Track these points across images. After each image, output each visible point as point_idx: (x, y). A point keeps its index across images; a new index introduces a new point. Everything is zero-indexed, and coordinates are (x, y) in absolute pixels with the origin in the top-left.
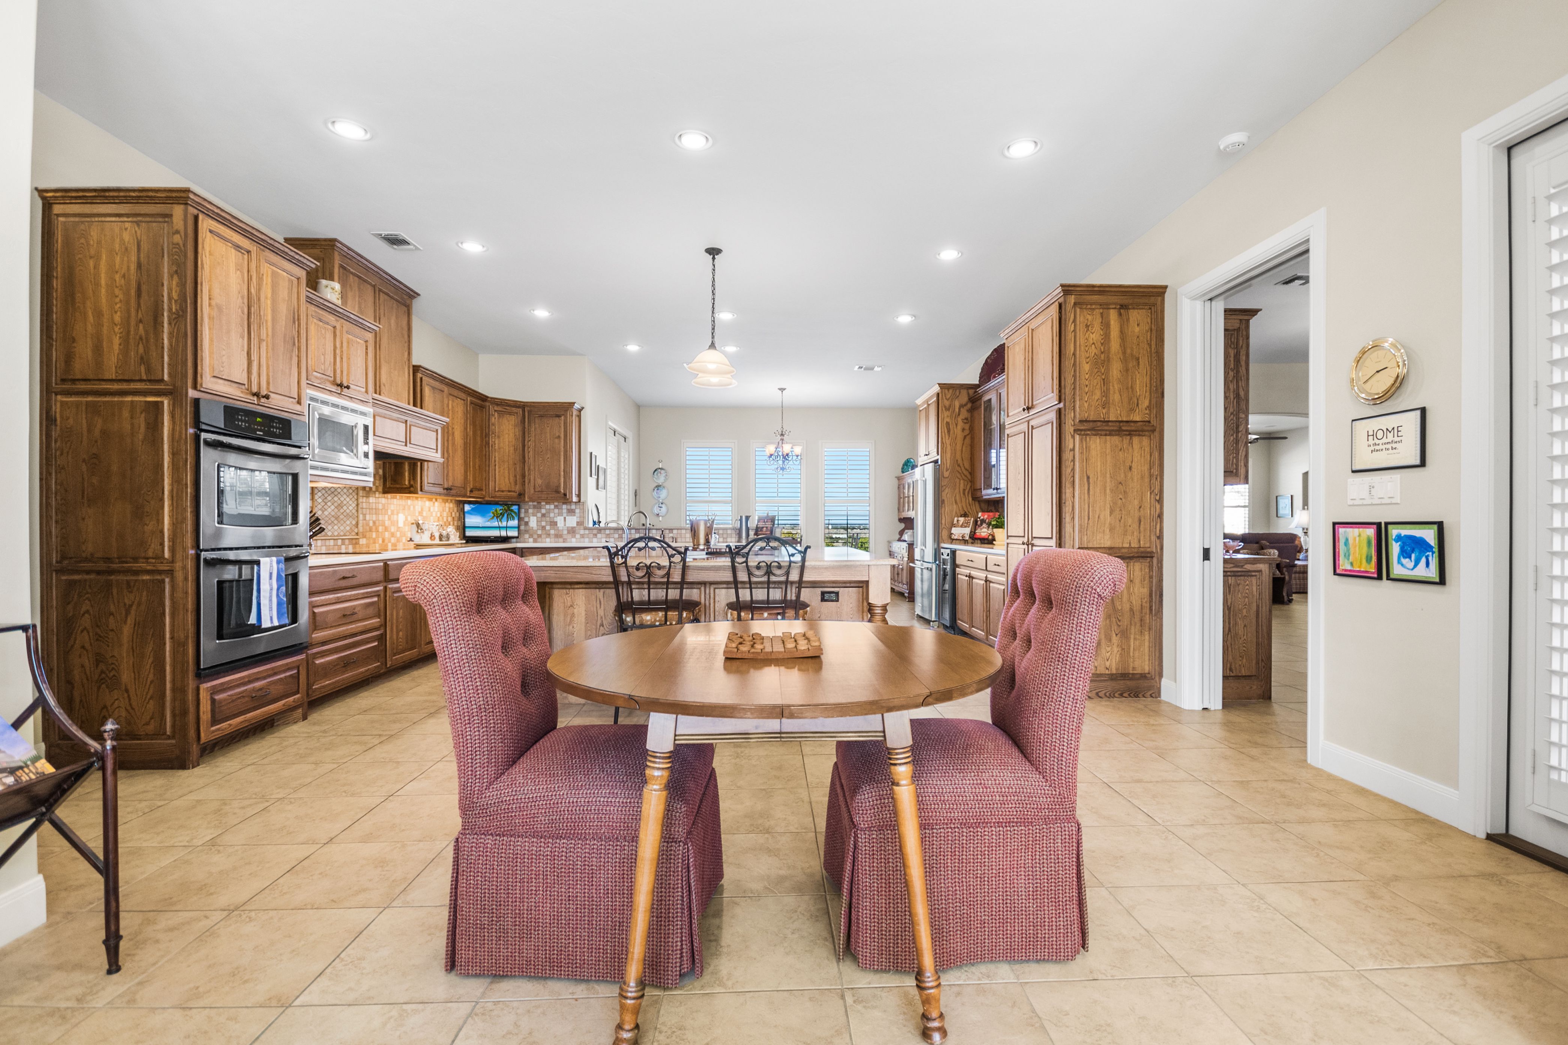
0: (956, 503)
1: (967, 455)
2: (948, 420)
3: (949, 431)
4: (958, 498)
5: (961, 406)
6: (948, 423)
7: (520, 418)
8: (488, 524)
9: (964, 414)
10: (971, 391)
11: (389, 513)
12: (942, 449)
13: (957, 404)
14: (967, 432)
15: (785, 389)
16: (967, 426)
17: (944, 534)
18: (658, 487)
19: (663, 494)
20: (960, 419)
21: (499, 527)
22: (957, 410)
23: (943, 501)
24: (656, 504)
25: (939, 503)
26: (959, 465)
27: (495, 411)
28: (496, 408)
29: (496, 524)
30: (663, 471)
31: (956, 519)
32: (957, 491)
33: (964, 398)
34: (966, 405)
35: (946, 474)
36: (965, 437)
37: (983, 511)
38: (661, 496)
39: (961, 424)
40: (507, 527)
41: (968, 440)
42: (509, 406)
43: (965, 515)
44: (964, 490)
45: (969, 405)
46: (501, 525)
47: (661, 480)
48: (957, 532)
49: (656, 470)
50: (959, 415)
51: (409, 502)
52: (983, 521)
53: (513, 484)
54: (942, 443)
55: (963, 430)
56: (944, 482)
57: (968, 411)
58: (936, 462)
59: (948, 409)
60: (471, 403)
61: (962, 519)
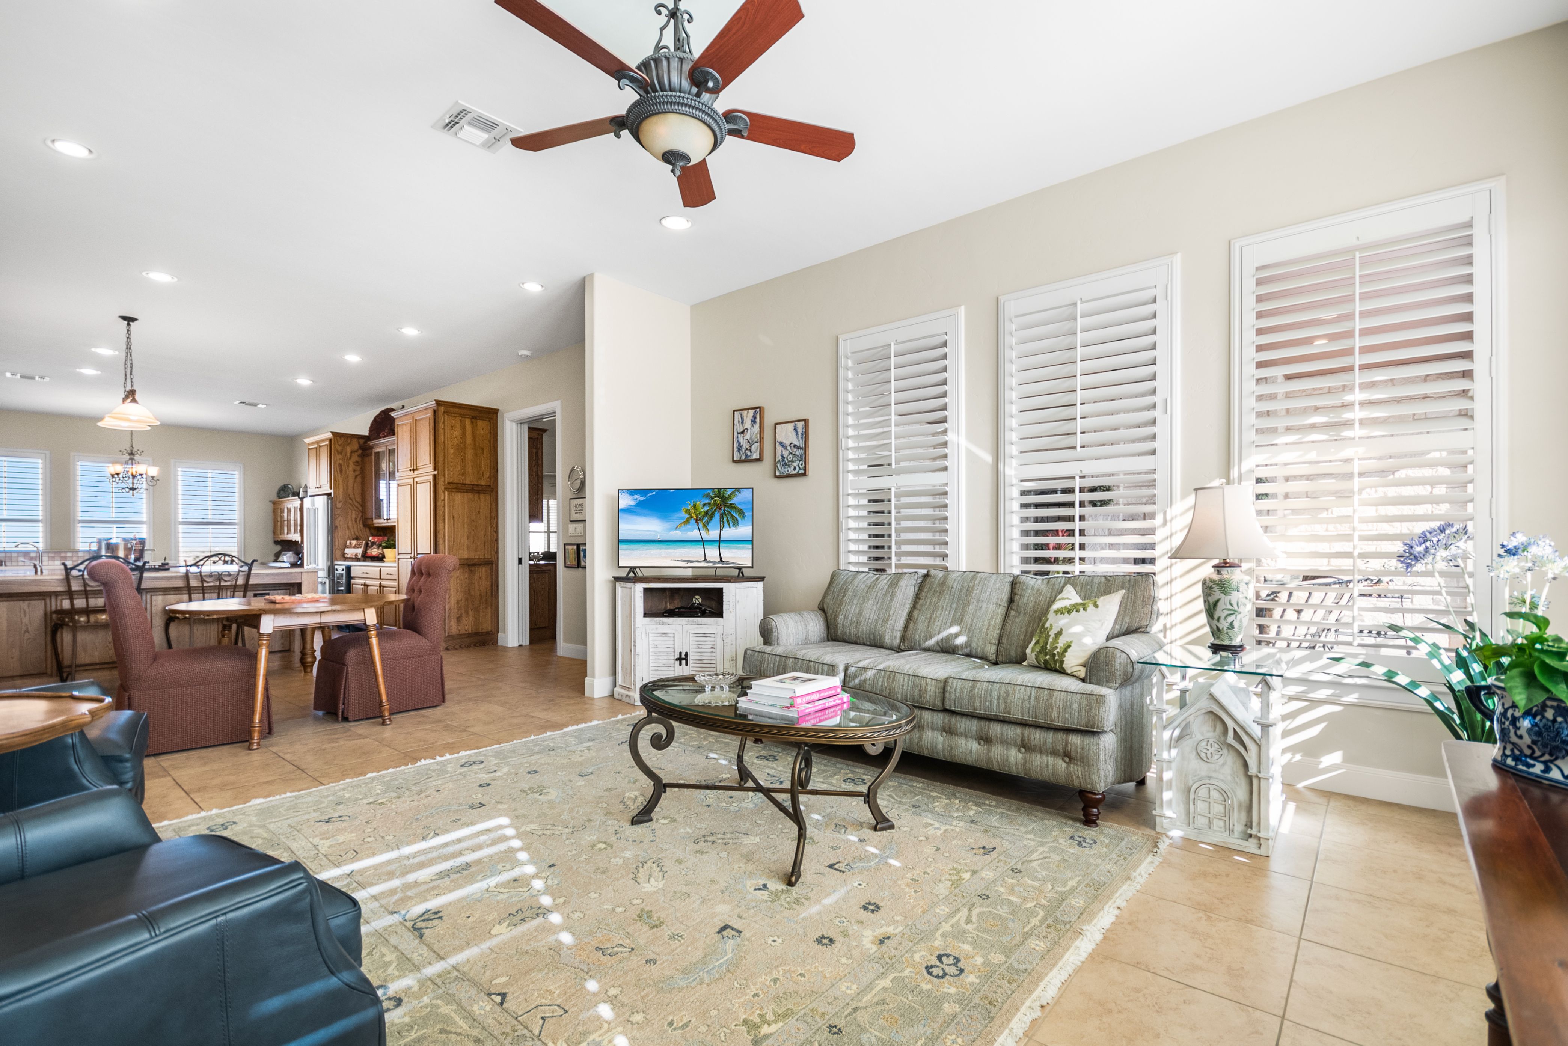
0: (349, 528)
1: (358, 490)
2: (341, 462)
3: (341, 471)
4: (350, 524)
5: (352, 452)
6: (340, 465)
9: (355, 458)
10: (362, 441)
12: (335, 485)
13: (349, 449)
14: (358, 473)
16: (358, 468)
17: (338, 553)
20: (351, 462)
22: (348, 454)
23: (336, 527)
25: (332, 529)
26: (351, 499)
31: (348, 542)
32: (349, 519)
33: (356, 446)
34: (356, 451)
35: (339, 505)
36: (356, 477)
37: (373, 535)
39: (352, 466)
41: (359, 479)
43: (357, 539)
44: (356, 519)
45: (360, 452)
48: (349, 552)
50: (350, 458)
52: (373, 543)
54: (335, 480)
55: (354, 471)
56: (338, 512)
57: (359, 456)
58: (329, 495)
59: (340, 453)
61: (354, 542)
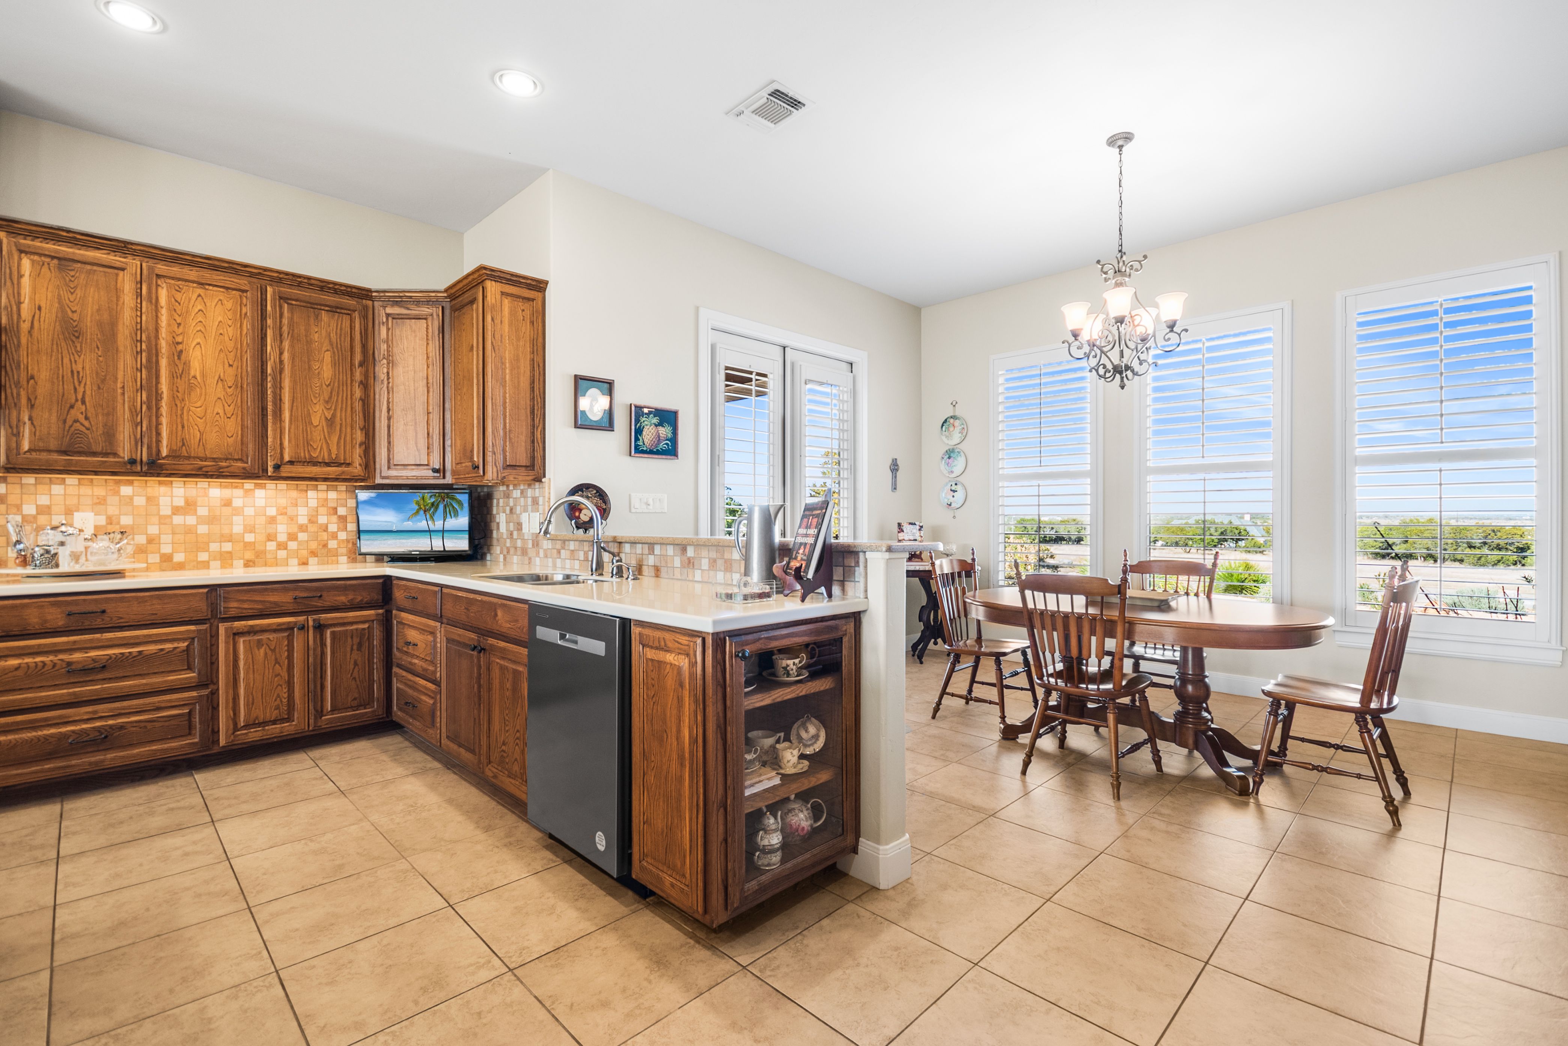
7: (436, 324)
8: (409, 525)
11: (29, 509)
15: (1128, 137)
18: (950, 454)
19: (959, 464)
21: (430, 531)
24: (947, 484)
27: (388, 315)
28: (389, 310)
29: (423, 525)
30: (957, 423)
38: (954, 469)
40: (443, 531)
42: (418, 303)
46: (432, 527)
47: (956, 437)
49: (945, 421)
51: (126, 490)
53: (424, 451)
60: (283, 298)
